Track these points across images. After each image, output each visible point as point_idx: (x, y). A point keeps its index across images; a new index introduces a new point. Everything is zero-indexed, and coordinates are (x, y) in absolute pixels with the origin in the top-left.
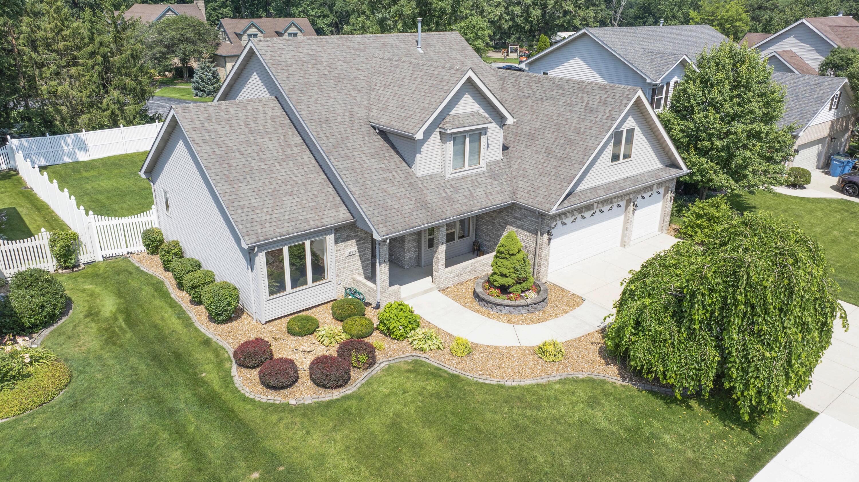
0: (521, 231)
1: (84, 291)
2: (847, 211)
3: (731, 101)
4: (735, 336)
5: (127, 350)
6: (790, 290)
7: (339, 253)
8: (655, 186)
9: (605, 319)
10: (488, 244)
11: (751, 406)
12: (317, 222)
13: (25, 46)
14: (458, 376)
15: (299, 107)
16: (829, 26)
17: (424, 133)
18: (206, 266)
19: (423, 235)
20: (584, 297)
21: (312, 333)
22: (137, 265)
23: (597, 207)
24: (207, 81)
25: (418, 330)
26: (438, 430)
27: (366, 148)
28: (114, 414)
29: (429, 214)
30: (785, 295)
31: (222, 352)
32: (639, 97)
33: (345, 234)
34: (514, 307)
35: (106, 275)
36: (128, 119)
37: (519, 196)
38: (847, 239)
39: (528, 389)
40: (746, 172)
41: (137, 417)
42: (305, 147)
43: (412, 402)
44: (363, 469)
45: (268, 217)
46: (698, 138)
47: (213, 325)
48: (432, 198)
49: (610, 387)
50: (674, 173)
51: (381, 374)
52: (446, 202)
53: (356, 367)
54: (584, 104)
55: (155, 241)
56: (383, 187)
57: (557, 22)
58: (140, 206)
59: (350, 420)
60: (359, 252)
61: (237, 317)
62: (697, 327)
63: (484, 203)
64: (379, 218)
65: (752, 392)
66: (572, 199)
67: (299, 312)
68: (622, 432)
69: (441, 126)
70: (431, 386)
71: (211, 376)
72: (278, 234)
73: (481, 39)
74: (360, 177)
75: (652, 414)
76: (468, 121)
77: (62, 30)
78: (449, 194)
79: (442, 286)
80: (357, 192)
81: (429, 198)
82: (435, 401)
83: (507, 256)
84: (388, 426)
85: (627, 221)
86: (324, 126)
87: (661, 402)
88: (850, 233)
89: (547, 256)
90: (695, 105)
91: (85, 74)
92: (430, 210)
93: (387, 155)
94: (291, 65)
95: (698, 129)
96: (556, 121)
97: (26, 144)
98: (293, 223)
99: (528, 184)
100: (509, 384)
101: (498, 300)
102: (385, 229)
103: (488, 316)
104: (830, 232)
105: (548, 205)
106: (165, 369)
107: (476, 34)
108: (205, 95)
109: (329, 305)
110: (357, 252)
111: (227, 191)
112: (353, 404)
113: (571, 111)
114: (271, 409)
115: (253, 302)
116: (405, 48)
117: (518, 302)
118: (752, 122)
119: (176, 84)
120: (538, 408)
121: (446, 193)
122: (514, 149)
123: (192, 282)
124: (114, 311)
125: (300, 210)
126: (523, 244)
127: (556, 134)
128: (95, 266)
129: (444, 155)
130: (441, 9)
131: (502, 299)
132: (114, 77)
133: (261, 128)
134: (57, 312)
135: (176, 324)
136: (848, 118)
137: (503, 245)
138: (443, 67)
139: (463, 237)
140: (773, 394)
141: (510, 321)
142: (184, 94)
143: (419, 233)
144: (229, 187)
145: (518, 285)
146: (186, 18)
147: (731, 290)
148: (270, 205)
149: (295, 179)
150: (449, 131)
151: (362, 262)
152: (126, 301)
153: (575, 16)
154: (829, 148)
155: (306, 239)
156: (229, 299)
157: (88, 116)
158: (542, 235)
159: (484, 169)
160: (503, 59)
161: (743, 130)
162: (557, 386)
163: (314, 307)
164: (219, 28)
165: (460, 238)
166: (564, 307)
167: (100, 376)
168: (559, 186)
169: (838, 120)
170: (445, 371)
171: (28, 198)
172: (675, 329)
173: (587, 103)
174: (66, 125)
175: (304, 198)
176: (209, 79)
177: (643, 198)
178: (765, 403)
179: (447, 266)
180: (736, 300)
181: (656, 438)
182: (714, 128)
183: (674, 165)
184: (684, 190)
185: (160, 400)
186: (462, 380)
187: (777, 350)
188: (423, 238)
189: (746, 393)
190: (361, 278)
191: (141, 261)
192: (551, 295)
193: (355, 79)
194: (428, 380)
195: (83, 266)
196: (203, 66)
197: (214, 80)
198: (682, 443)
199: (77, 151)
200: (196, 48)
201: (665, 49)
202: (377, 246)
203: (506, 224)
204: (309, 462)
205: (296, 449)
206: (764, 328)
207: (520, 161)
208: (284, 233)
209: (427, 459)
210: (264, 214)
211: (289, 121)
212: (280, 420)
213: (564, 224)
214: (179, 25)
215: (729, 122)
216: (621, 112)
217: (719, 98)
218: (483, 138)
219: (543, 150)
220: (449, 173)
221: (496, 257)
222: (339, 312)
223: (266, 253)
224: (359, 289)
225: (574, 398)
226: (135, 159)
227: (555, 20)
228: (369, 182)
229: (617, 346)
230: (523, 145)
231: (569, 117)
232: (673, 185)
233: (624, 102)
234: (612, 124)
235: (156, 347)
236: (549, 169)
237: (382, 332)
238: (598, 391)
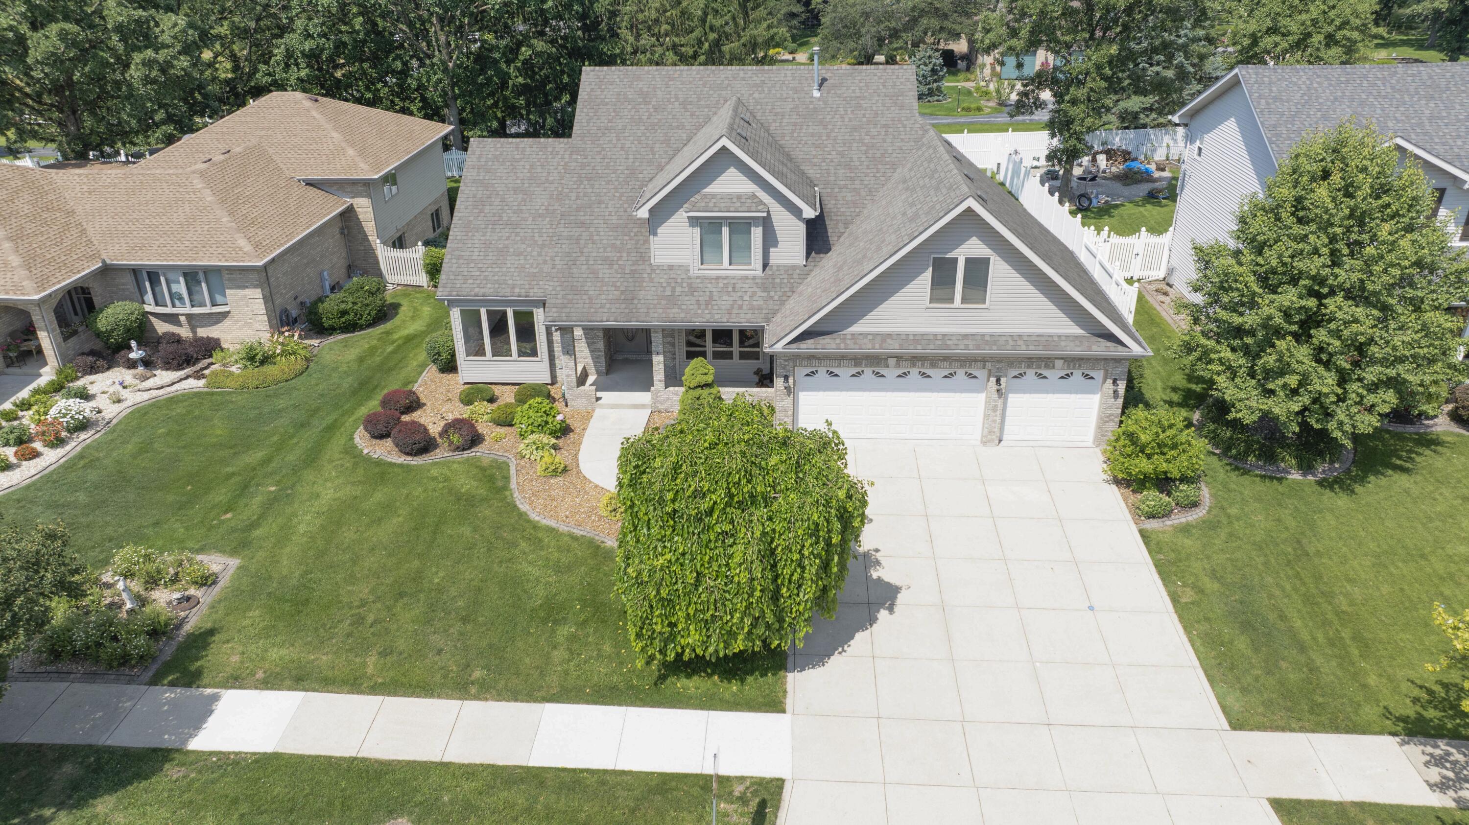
12: (523, 290)
17: (651, 210)
23: (898, 366)
27: (614, 217)
29: (626, 311)
32: (969, 209)
48: (647, 294)
56: (596, 267)
64: (558, 301)
66: (825, 339)
68: (539, 602)
69: (686, 205)
72: (474, 293)
75: (600, 607)
78: (678, 294)
79: (662, 407)
80: (559, 267)
81: (643, 292)
85: (987, 405)
92: (632, 306)
93: (635, 230)
98: (497, 286)
102: (556, 315)
109: (512, 388)
114: (348, 449)
116: (794, 88)
121: (674, 291)
125: (516, 274)
129: (692, 243)
155: (507, 306)
159: (758, 273)
165: (741, 358)
175: (531, 262)
177: (1042, 376)
181: (557, 624)
198: (572, 642)
204: (305, 496)
205: (314, 484)
208: (480, 294)
212: (339, 459)
213: (834, 374)
218: (754, 230)
220: (696, 269)
223: (461, 310)
228: (583, 258)
232: (1119, 371)
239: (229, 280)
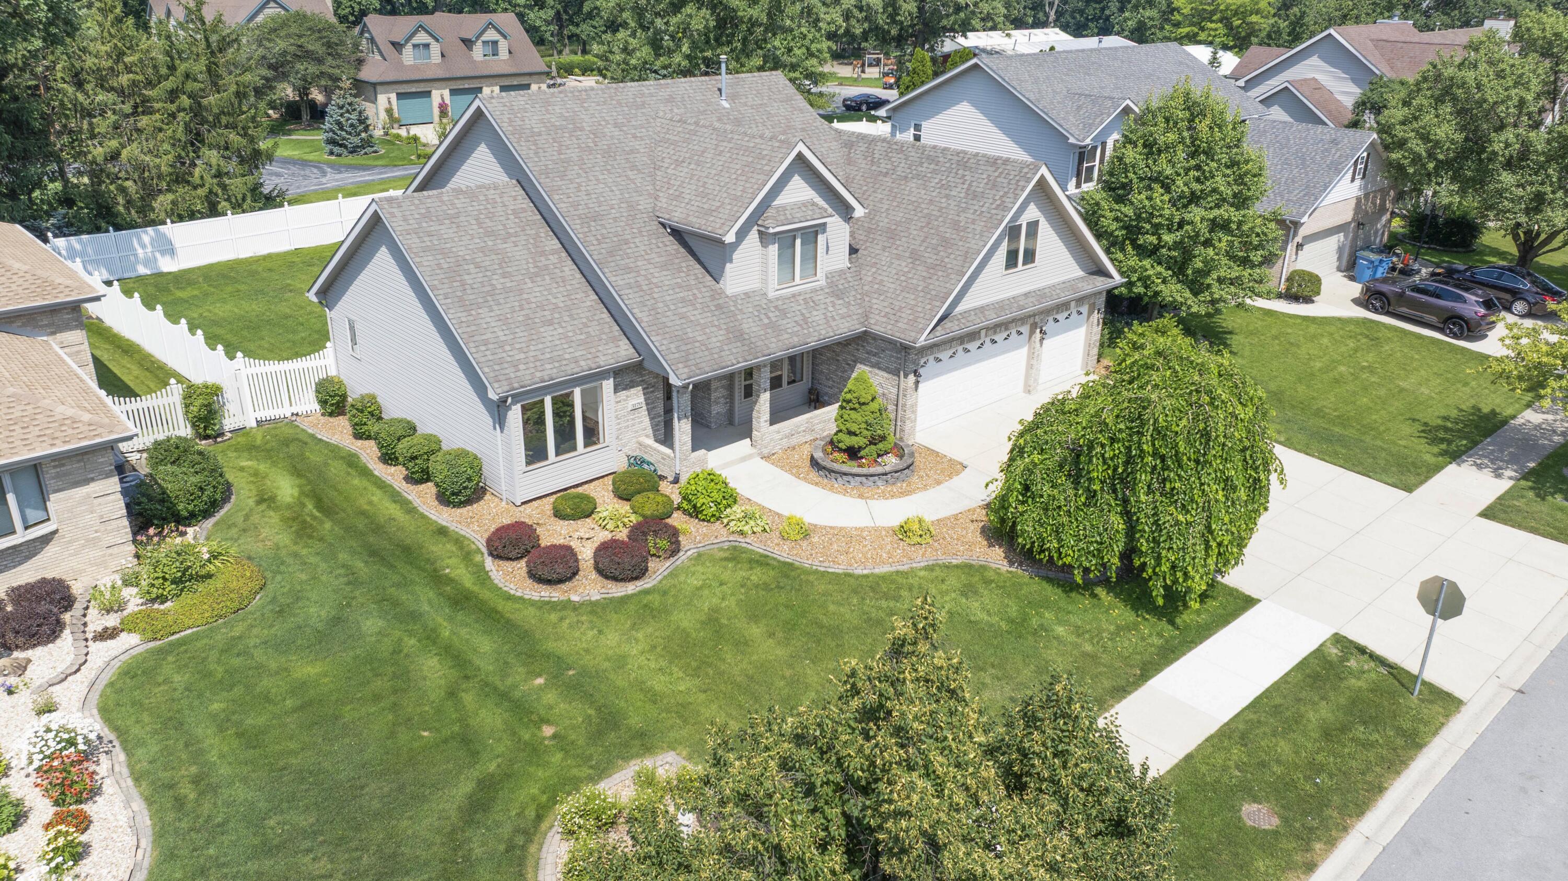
0: (877, 371)
1: (242, 469)
2: (1367, 337)
3: (1186, 174)
4: (1143, 498)
5: (331, 544)
6: (1206, 435)
7: (620, 406)
8: (1073, 304)
9: (987, 485)
10: (830, 391)
11: (1166, 587)
12: (589, 362)
13: (65, 82)
14: (791, 565)
15: (556, 197)
16: (1372, 40)
17: (737, 233)
18: (423, 429)
19: (737, 380)
20: (965, 463)
21: (589, 516)
22: (310, 431)
23: (986, 336)
24: (349, 129)
25: (735, 508)
26: (767, 625)
27: (654, 255)
28: (336, 621)
29: (746, 348)
30: (1201, 444)
31: (466, 542)
32: (1042, 175)
33: (627, 380)
34: (867, 476)
35: (268, 446)
36: (234, 200)
37: (872, 321)
38: (1357, 378)
39: (883, 578)
40: (1208, 281)
41: (368, 623)
42: (564, 254)
43: (732, 594)
44: (675, 669)
45: (522, 356)
46: (1139, 230)
47: (445, 509)
48: (750, 326)
49: (992, 573)
50: (1101, 284)
51: (689, 564)
52: (769, 331)
53: (654, 555)
54: (965, 186)
55: (336, 395)
56: (681, 311)
57: (944, 22)
58: (288, 345)
59: (654, 617)
60: (647, 404)
61: (479, 499)
62: (1096, 487)
63: (823, 332)
64: (677, 355)
65: (1165, 568)
66: (947, 324)
67: (566, 489)
68: (1003, 625)
69: (760, 222)
70: (757, 575)
71: (459, 571)
72: (537, 380)
73: (817, 57)
74: (647, 297)
75: (1045, 604)
76: (798, 215)
77: (124, 54)
78: (774, 319)
79: (766, 452)
80: (645, 319)
81: (745, 326)
82: (762, 593)
83: (857, 406)
84: (702, 623)
85: (1032, 356)
86: (593, 224)
87: (1059, 591)
88: (1363, 368)
89: (915, 405)
90: (1135, 181)
91: (165, 127)
92: (747, 342)
93: (684, 264)
94: (540, 134)
95: (1138, 217)
96: (926, 211)
97: (78, 247)
98: (557, 364)
99: (886, 304)
100: (859, 572)
101: (844, 468)
102: (686, 370)
103: (832, 489)
104: (1335, 367)
105: (913, 334)
106: (392, 567)
107: (808, 49)
108: (345, 152)
109: (609, 481)
110: (644, 405)
111: (464, 319)
112: (655, 599)
113: (947, 197)
114: (547, 607)
115: (502, 476)
116: (703, 101)
117: (872, 470)
118: (1218, 206)
119: (289, 132)
120: (897, 598)
121: (769, 318)
122: (865, 253)
123: (411, 450)
124: (296, 494)
125: (566, 346)
126: (880, 391)
127: (926, 230)
128: (248, 433)
129: (765, 264)
130: (750, 19)
131: (851, 467)
132: (209, 131)
133: (501, 227)
134: (218, 496)
135: (393, 510)
136: (1384, 192)
137: (850, 391)
138: (761, 137)
139: (794, 381)
140: (1190, 568)
141: (861, 496)
142: (308, 150)
143: (731, 377)
144: (465, 314)
145: (873, 447)
146: (305, 16)
147: (1135, 438)
148: (523, 339)
149: (554, 301)
150: (771, 231)
151: (651, 419)
152: (310, 482)
153: (973, 13)
154: (1355, 238)
155: (575, 386)
156: (470, 472)
157: (170, 197)
158: (906, 376)
159: (823, 282)
160: (856, 80)
161: (1202, 219)
162: (922, 573)
163: (586, 482)
164: (362, 33)
165: (789, 383)
166: (936, 477)
167: (304, 577)
168: (929, 307)
169: (1366, 195)
170: (775, 559)
171: (100, 334)
172: (1071, 492)
173: (970, 185)
174: (133, 212)
175: (570, 328)
176: (352, 125)
177: (1056, 321)
178: (1181, 580)
179: (773, 422)
180: (1142, 451)
181: (1046, 631)
182: (1161, 216)
183: (1101, 272)
184: (1129, 307)
185: (396, 603)
186: (798, 568)
187: (1193, 513)
188: (737, 383)
189: (1157, 570)
190: (650, 442)
191: (316, 425)
192: (918, 460)
193: (632, 151)
194: (751, 569)
195: (229, 435)
196: (341, 103)
197: (361, 128)
198: (1079, 636)
199: (158, 255)
200: (324, 68)
201: (1102, 88)
202: (675, 394)
203: (855, 362)
204: (606, 664)
205: (587, 651)
206: (1177, 485)
207: (874, 270)
208: (546, 378)
209: (755, 657)
210: (516, 352)
211: (539, 217)
212: (562, 619)
213: (938, 360)
214: (294, 29)
215: (1185, 206)
216: (1016, 199)
217: (1169, 171)
218: (820, 237)
219: (907, 254)
220: (774, 289)
221: (842, 407)
222: (623, 487)
223: (523, 406)
224: (647, 457)
225: (944, 587)
226: (254, 267)
227: (941, 18)
228: (661, 305)
229: (1003, 521)
230: (879, 247)
231: (944, 205)
232: (1101, 301)
233: (1022, 183)
234: (1004, 217)
235: (371, 539)
236: (914, 282)
237: (685, 512)
238: (977, 579)
239: (58, 476)
